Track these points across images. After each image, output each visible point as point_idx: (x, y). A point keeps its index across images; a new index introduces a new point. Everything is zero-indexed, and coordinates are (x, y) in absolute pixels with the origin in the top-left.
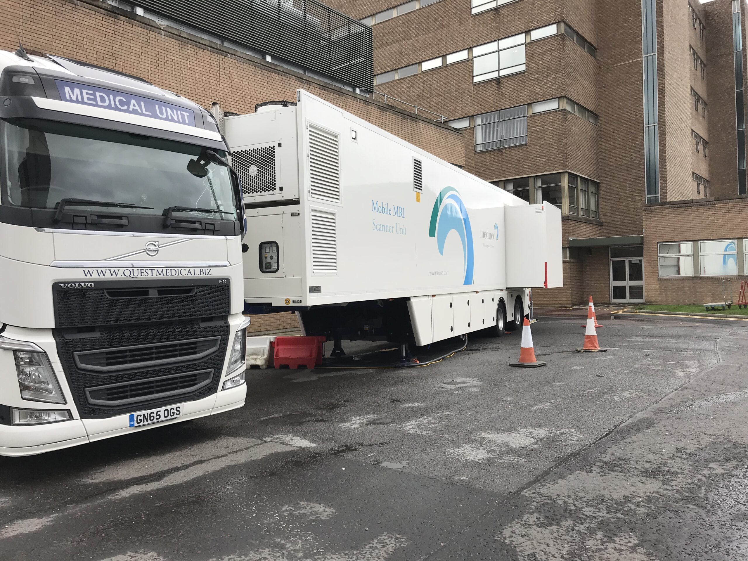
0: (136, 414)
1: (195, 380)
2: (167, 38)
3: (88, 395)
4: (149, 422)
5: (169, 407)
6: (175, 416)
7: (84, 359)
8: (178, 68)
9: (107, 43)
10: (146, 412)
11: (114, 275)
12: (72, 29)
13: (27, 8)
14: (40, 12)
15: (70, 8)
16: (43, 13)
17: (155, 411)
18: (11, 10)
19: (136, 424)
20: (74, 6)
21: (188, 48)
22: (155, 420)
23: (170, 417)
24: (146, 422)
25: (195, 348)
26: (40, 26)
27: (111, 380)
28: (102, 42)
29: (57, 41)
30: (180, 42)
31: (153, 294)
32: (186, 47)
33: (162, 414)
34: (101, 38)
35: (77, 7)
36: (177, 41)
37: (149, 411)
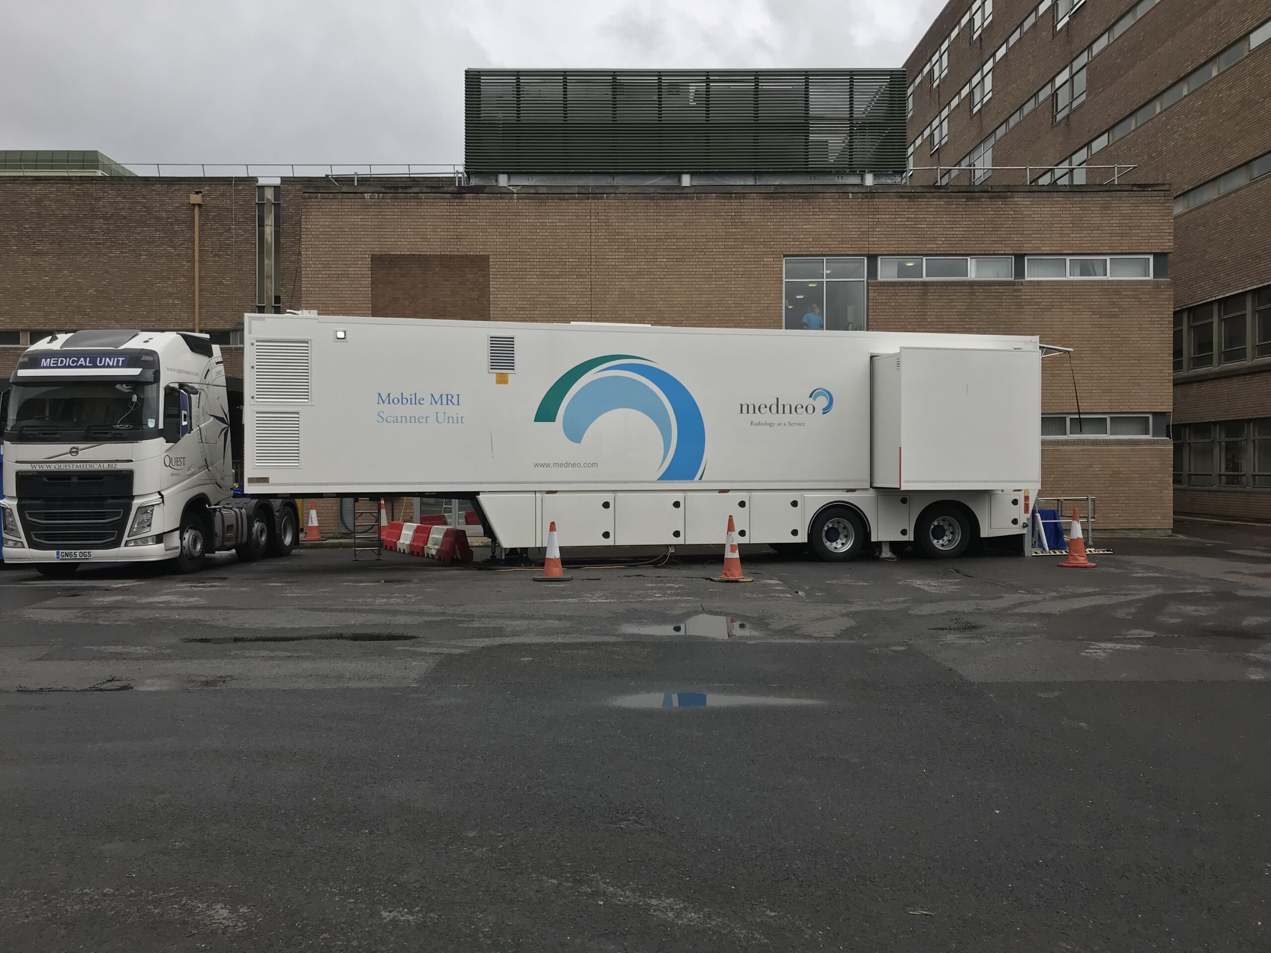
0: (61, 551)
1: (105, 536)
2: (520, 201)
3: (33, 536)
4: (69, 558)
5: (83, 551)
6: (87, 557)
7: (31, 515)
8: (533, 231)
9: (451, 227)
10: (67, 551)
11: (49, 468)
12: (416, 224)
13: (374, 217)
14: (387, 217)
15: (415, 204)
16: (389, 217)
17: (73, 551)
18: (362, 223)
19: (61, 558)
20: (419, 201)
21: (547, 204)
22: (73, 557)
23: (83, 557)
24: (67, 557)
25: (104, 516)
26: (387, 230)
27: (47, 529)
28: (447, 227)
29: (402, 240)
30: (537, 201)
31: (74, 480)
32: (544, 204)
33: (78, 554)
34: (445, 224)
35: (423, 200)
36: (532, 201)
37: (69, 551)
